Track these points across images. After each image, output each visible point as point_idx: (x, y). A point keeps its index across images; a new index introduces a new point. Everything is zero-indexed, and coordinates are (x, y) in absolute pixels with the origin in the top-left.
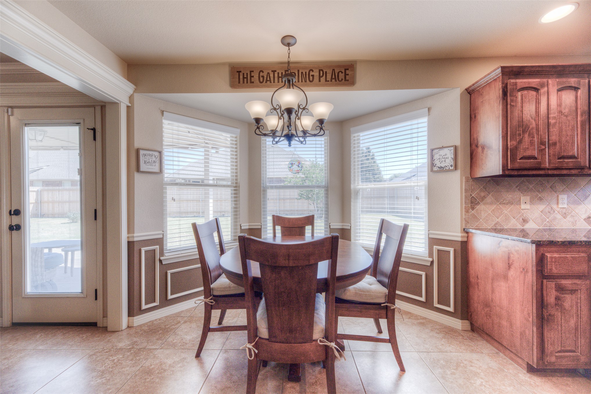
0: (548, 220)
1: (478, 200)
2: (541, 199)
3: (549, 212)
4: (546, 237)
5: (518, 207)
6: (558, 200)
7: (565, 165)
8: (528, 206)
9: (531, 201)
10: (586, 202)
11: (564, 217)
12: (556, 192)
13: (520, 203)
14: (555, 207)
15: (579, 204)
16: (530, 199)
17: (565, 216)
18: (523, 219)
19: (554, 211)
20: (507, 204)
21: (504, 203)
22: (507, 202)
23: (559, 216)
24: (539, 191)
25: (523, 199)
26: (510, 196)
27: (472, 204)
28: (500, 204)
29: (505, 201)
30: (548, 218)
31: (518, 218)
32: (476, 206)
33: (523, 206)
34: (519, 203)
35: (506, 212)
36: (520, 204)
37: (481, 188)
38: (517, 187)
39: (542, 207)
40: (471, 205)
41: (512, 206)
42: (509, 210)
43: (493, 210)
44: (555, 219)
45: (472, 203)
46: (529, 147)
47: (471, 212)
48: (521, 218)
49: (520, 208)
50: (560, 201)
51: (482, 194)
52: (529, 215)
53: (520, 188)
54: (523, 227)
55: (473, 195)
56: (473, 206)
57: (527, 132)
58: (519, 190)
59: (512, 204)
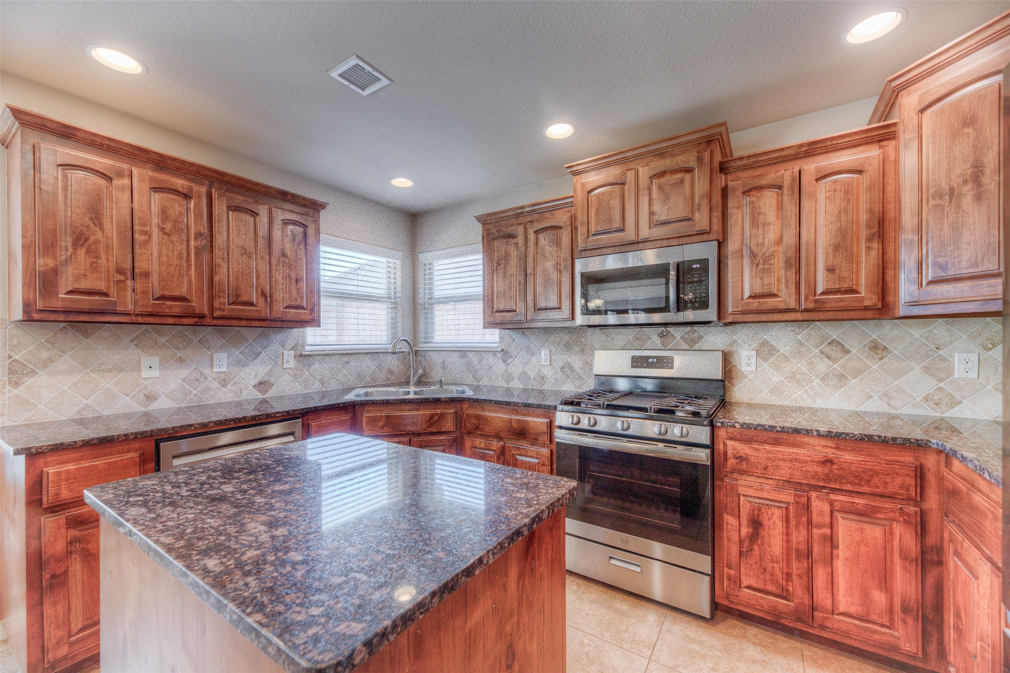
0: (195, 392)
1: (30, 366)
2: (181, 360)
3: (197, 380)
4: (43, 440)
5: (135, 375)
6: (212, 361)
7: (167, 310)
8: (155, 373)
9: (161, 364)
10: (257, 361)
11: (223, 386)
12: (208, 349)
13: (140, 367)
14: (206, 371)
15: (245, 365)
16: (160, 361)
17: (224, 383)
18: (145, 396)
19: (206, 378)
20: (110, 371)
21: (103, 370)
22: (111, 366)
23: (215, 385)
24: (177, 348)
25: (146, 360)
26: (116, 356)
27: (13, 374)
28: (92, 371)
29: (103, 367)
30: (196, 389)
31: (134, 395)
32: (24, 379)
33: (145, 373)
34: (137, 367)
35: (108, 386)
36: (140, 370)
37: (42, 343)
38: (132, 341)
39: (182, 373)
40: (9, 378)
41: (122, 374)
42: (114, 381)
43: (75, 384)
44: (207, 389)
45: (11, 372)
46: (88, 274)
47: (10, 392)
48: (142, 394)
49: (140, 376)
50: (215, 363)
51: (45, 355)
52: (159, 387)
53: (138, 342)
54: (145, 408)
55: (17, 357)
56: (17, 380)
57: (83, 245)
58: (136, 345)
59: (122, 370)
